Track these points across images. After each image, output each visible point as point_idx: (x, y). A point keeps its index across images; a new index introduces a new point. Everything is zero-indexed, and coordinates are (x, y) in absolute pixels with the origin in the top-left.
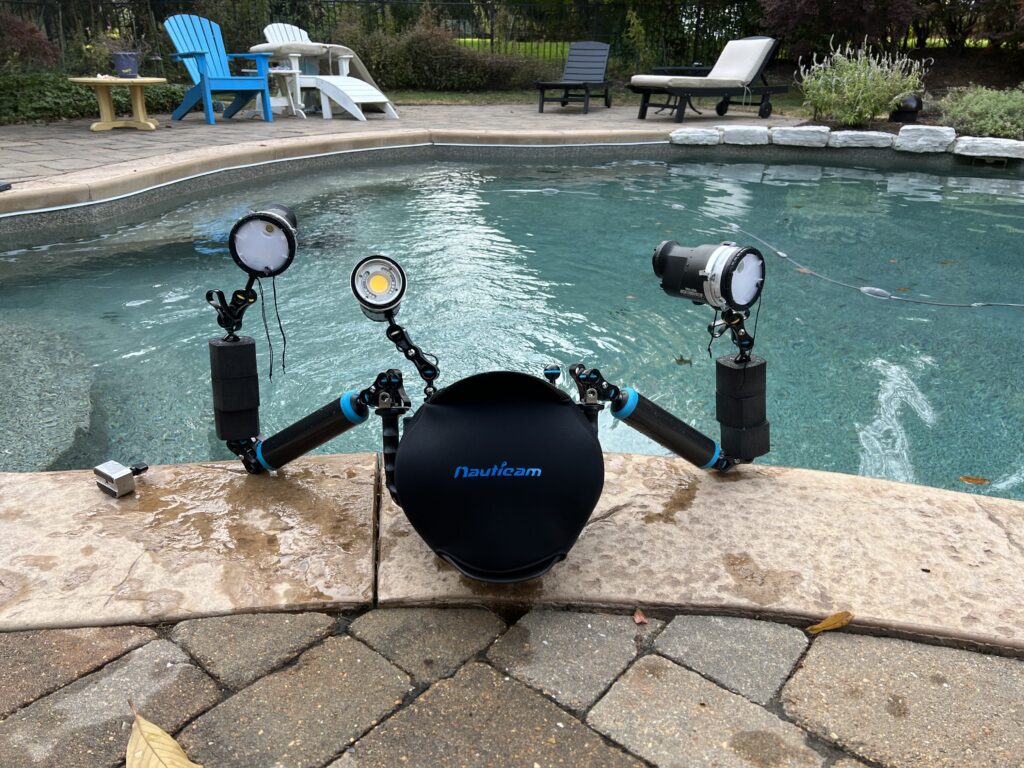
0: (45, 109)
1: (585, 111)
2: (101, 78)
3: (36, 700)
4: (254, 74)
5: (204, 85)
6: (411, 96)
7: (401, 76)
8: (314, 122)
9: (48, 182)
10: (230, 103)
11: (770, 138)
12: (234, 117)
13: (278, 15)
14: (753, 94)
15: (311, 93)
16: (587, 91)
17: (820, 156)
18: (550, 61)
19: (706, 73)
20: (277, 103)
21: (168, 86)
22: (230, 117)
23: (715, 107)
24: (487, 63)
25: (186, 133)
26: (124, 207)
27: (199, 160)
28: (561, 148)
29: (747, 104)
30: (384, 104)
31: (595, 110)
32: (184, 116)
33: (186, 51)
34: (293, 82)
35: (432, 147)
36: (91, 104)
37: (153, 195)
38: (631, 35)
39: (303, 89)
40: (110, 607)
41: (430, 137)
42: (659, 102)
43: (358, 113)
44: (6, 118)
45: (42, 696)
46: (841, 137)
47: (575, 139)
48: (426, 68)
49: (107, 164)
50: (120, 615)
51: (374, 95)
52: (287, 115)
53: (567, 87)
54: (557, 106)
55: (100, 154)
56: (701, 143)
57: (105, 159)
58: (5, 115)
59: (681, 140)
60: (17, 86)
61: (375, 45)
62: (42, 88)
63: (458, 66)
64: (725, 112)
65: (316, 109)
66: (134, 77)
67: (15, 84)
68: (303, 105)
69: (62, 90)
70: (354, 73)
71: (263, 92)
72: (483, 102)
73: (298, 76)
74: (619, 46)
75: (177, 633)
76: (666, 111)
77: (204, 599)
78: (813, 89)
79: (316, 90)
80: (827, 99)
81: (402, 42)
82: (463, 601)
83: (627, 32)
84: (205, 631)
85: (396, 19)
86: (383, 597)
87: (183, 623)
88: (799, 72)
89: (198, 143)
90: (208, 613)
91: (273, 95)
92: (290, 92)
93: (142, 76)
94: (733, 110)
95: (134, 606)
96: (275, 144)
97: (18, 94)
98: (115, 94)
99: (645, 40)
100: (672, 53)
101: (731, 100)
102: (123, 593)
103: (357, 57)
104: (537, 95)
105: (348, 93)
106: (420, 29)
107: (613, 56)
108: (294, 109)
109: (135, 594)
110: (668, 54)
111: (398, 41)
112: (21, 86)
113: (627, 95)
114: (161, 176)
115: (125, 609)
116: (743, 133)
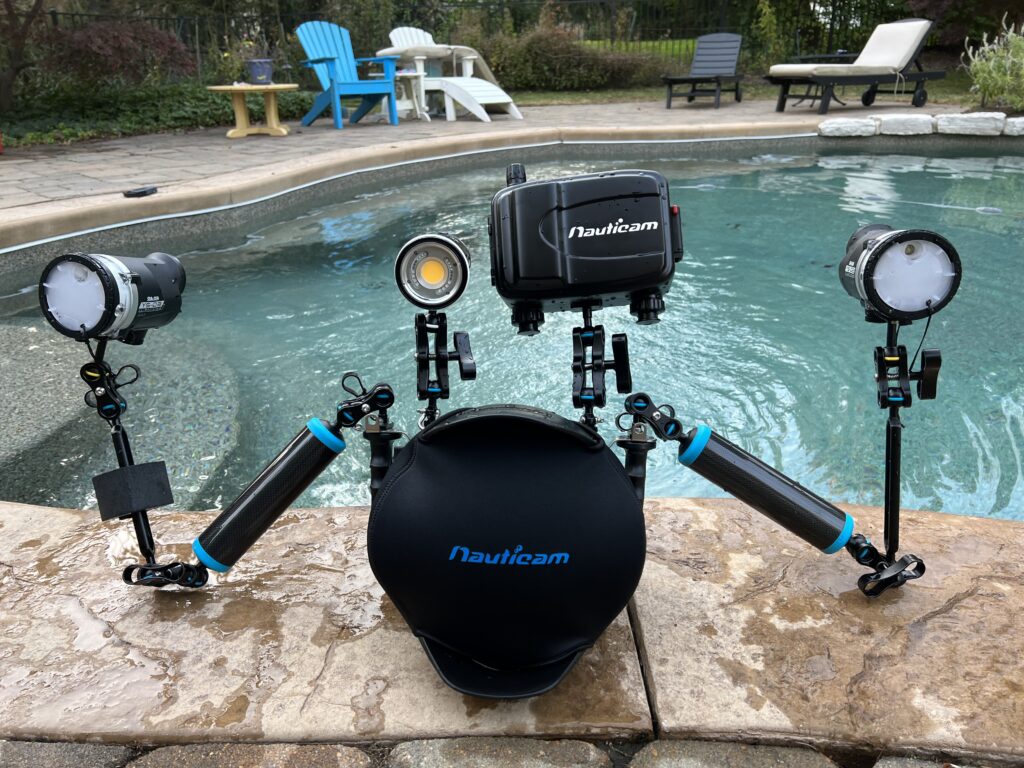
0: (184, 118)
1: (717, 105)
2: (237, 86)
4: (382, 77)
5: (334, 90)
6: (532, 96)
7: (520, 77)
8: (439, 124)
9: (191, 186)
10: (354, 109)
11: (935, 126)
12: (360, 122)
13: (400, 20)
14: (906, 80)
15: (435, 96)
16: (719, 84)
17: (993, 145)
18: (673, 56)
19: (851, 60)
20: (402, 106)
21: (297, 93)
22: (356, 122)
23: (860, 98)
24: (608, 61)
25: (316, 138)
26: (262, 211)
27: (333, 162)
28: (699, 143)
29: (899, 92)
30: (507, 104)
31: (726, 105)
32: (312, 122)
33: (317, 57)
34: (418, 85)
35: (561, 145)
36: (226, 113)
37: (289, 198)
38: (761, 25)
39: (427, 92)
40: (308, 714)
41: (559, 136)
42: (797, 93)
43: (483, 114)
44: (148, 127)
46: (1019, 125)
47: (714, 133)
48: (546, 68)
49: (244, 168)
50: (322, 727)
51: (497, 95)
52: (412, 118)
53: (694, 81)
54: (684, 101)
55: (238, 159)
56: (854, 134)
57: (244, 164)
58: (148, 124)
59: (831, 132)
60: (159, 97)
61: (495, 47)
62: (181, 99)
63: (578, 65)
64: (872, 101)
65: (439, 112)
66: (268, 84)
67: (156, 95)
68: (427, 108)
69: (200, 100)
70: (477, 74)
71: (389, 95)
72: (605, 101)
73: (422, 79)
74: (747, 38)
75: (397, 760)
76: (807, 102)
77: (426, 710)
78: (984, 72)
79: (440, 92)
80: (1000, 83)
81: (521, 43)
82: (782, 737)
83: (757, 23)
84: (435, 760)
85: (515, 19)
86: (667, 723)
87: (403, 745)
88: (966, 54)
89: (330, 146)
90: (435, 732)
91: (399, 97)
92: (414, 95)
93: (276, 83)
94: (879, 100)
95: (338, 714)
96: (405, 145)
97: (159, 104)
98: (249, 102)
99: (776, 31)
100: (804, 44)
101: (879, 88)
102: (321, 691)
103: (481, 58)
104: (665, 91)
105: (473, 94)
106: (541, 29)
107: (742, 48)
108: (419, 112)
109: (336, 695)
110: (801, 44)
111: (518, 42)
112: (161, 97)
113: (757, 89)
114: (297, 179)
115: (328, 720)
116: (903, 123)
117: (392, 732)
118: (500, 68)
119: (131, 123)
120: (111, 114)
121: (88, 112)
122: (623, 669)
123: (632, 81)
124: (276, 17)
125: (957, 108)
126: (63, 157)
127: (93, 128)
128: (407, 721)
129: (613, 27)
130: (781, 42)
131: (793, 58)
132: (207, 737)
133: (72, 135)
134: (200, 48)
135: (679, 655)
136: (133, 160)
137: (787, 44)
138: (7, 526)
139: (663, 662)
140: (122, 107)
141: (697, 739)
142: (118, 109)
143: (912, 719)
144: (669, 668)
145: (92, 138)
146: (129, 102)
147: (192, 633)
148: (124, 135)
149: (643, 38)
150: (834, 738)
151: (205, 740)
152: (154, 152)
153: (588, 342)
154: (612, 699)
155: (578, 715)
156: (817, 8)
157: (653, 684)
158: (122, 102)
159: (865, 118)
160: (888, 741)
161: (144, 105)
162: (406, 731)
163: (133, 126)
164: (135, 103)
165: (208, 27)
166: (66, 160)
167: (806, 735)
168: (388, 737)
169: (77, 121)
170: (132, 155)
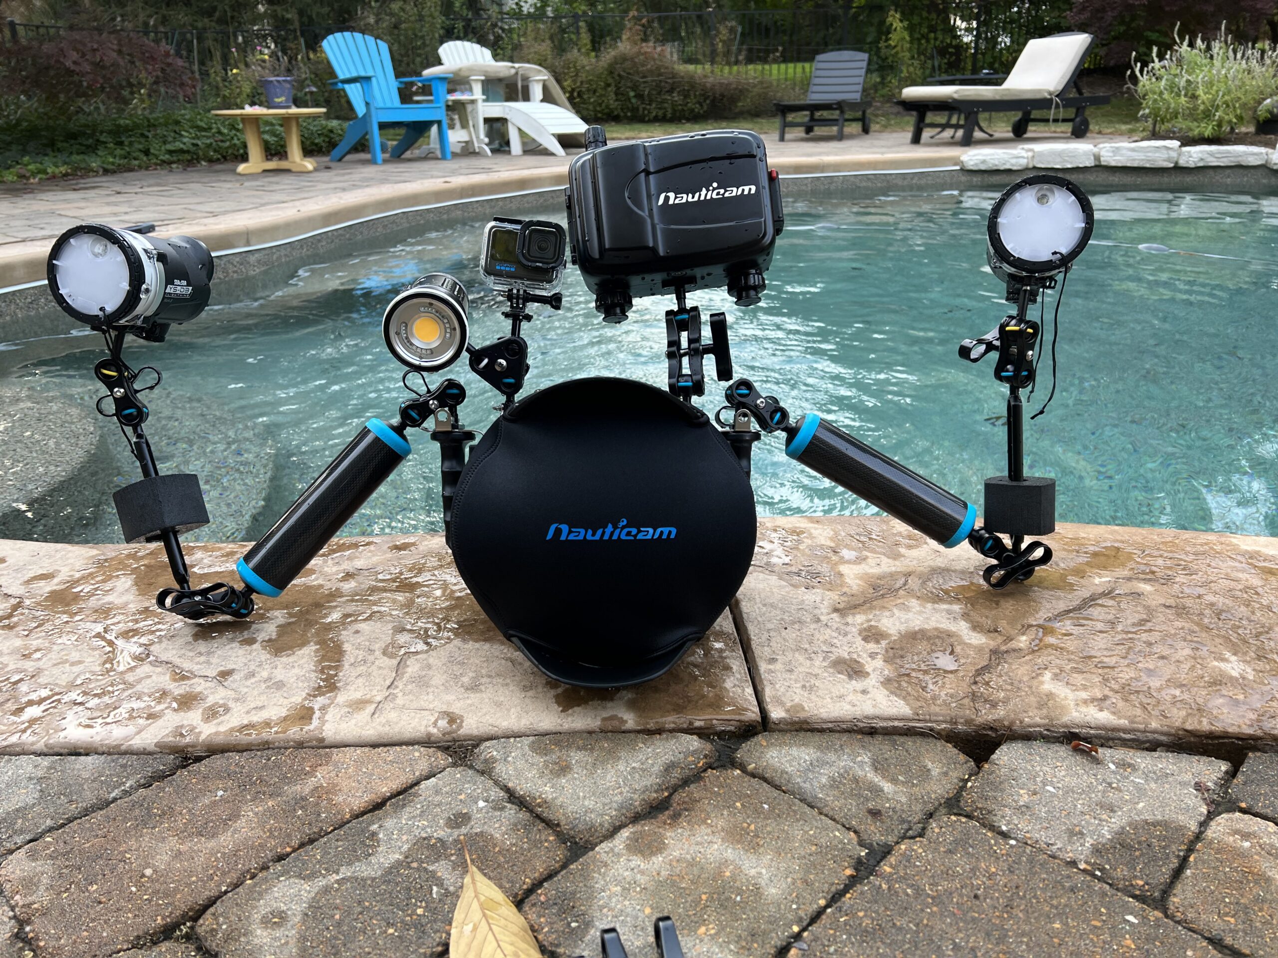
0: (182, 151)
1: (840, 137)
2: (249, 110)
3: (294, 850)
4: (430, 101)
5: (370, 116)
6: (614, 129)
7: (600, 105)
8: (501, 159)
9: (198, 224)
10: (395, 143)
11: (1097, 157)
12: (403, 156)
13: (450, 35)
14: (1064, 106)
15: (497, 125)
16: (842, 112)
17: (1166, 179)
18: (786, 79)
19: (999, 83)
20: (456, 137)
21: (324, 122)
22: (399, 157)
23: (1010, 129)
24: (708, 85)
25: (350, 173)
26: (286, 255)
27: (373, 199)
28: (818, 178)
29: (1056, 121)
31: (851, 137)
32: (343, 157)
33: (348, 76)
34: (475, 111)
36: (235, 145)
37: (319, 241)
38: (892, 43)
39: (487, 120)
40: (380, 719)
42: (936, 121)
43: (556, 147)
44: (136, 162)
45: (302, 845)
46: (1196, 155)
47: (837, 167)
48: (632, 94)
49: (263, 205)
50: (397, 730)
51: (573, 125)
52: (468, 151)
53: (814, 108)
54: (800, 132)
55: (254, 196)
56: (1002, 168)
57: (263, 201)
58: (135, 159)
59: (976, 164)
60: (149, 126)
61: (569, 68)
62: (177, 129)
63: (671, 91)
64: (1025, 132)
65: (501, 146)
66: (288, 107)
67: (146, 124)
68: (487, 140)
69: (201, 129)
70: (548, 98)
71: (439, 123)
73: (480, 103)
74: (875, 58)
75: (482, 757)
76: (948, 133)
77: (513, 710)
78: (1155, 93)
79: (503, 121)
80: (1172, 105)
81: (601, 64)
82: (901, 724)
83: (887, 40)
84: (524, 755)
85: (593, 37)
86: (776, 713)
87: (488, 744)
88: (1133, 72)
89: (367, 182)
90: (523, 730)
91: (452, 127)
92: (471, 123)
93: (298, 106)
94: (1033, 130)
95: (414, 718)
96: (459, 181)
97: (150, 135)
98: (264, 132)
99: (910, 50)
100: (943, 66)
101: (1032, 117)
102: (394, 699)
103: (552, 79)
104: (777, 121)
105: (543, 122)
106: (624, 46)
107: (869, 71)
108: (476, 145)
109: (412, 701)
110: (940, 66)
111: (597, 61)
112: (152, 126)
113: (888, 120)
114: (329, 217)
115: (402, 723)
116: (1060, 154)
117: (475, 732)
118: (575, 94)
119: (115, 157)
120: (88, 147)
121: (60, 145)
122: (728, 668)
123: (737, 110)
124: (295, 31)
125: (1125, 138)
126: (31, 195)
127: (65, 163)
128: (491, 721)
129: (713, 45)
130: (916, 63)
131: (929, 80)
132: (267, 742)
133: (39, 172)
134: (200, 70)
135: (790, 655)
136: (120, 198)
137: (923, 67)
138: (10, 561)
139: (773, 661)
140: (102, 139)
141: (809, 730)
142: (98, 140)
143: (1039, 702)
144: (778, 666)
145: (66, 175)
146: (110, 132)
147: (241, 652)
148: (106, 172)
149: (749, 60)
150: (956, 723)
151: (265, 746)
152: (146, 189)
153: (682, 326)
154: (716, 695)
155: (679, 709)
156: (959, 22)
157: (761, 680)
158: (102, 132)
159: (1015, 148)
160: (1012, 723)
161: (130, 136)
162: (493, 731)
163: (117, 161)
164: (118, 133)
165: (209, 43)
166: (34, 199)
167: (925, 721)
168: (470, 738)
169: (46, 155)
170: (119, 193)
